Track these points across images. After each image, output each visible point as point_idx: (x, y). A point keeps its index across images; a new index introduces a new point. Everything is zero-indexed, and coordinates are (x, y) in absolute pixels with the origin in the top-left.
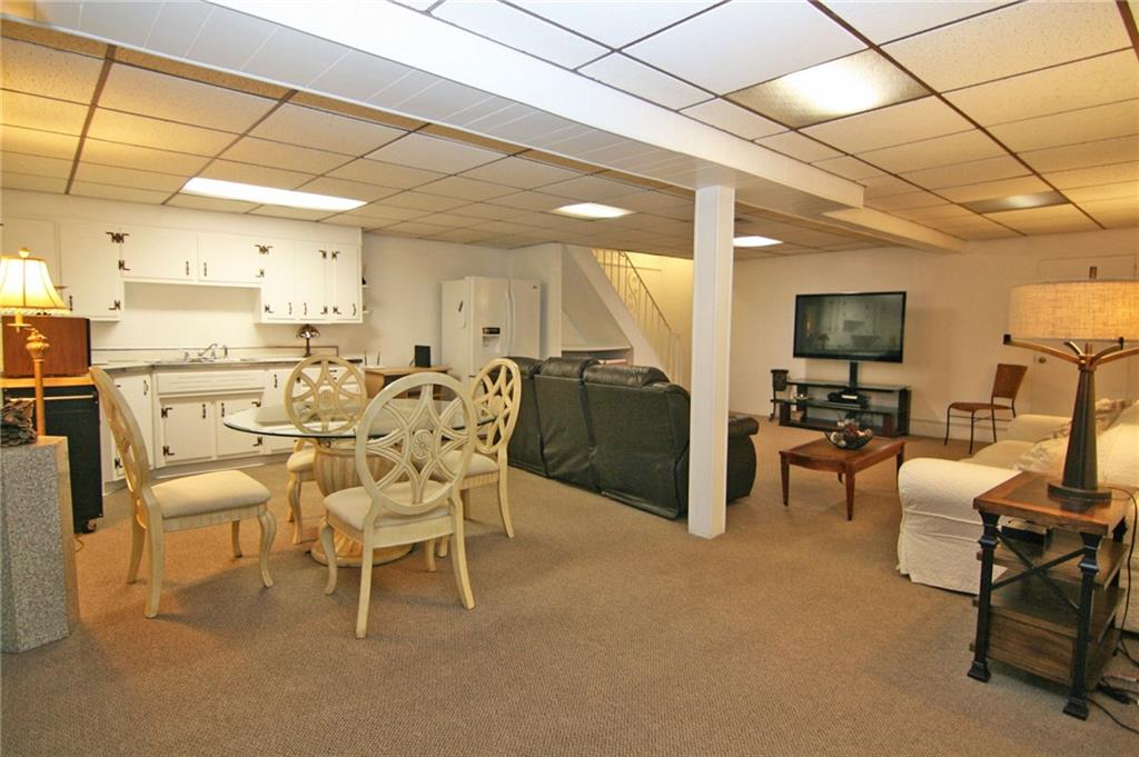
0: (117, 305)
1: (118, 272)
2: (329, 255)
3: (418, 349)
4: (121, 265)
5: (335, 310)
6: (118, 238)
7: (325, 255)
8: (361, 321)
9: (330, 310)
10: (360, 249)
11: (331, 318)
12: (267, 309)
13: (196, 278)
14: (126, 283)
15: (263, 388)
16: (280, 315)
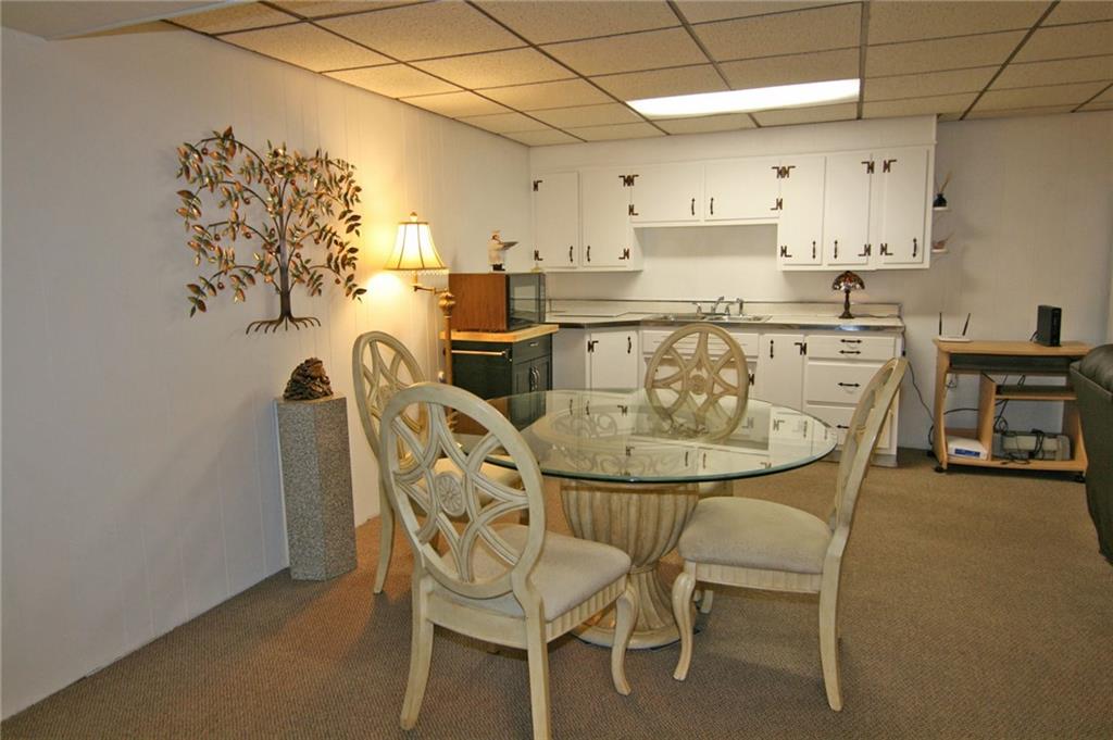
0: (627, 254)
1: (629, 218)
2: (878, 167)
3: (1042, 310)
4: (631, 210)
5: (884, 249)
6: (629, 181)
7: (871, 168)
8: (926, 265)
9: (875, 250)
10: (932, 149)
11: (876, 262)
12: (784, 251)
13: (702, 218)
14: (636, 229)
15: (756, 357)
16: (800, 259)
